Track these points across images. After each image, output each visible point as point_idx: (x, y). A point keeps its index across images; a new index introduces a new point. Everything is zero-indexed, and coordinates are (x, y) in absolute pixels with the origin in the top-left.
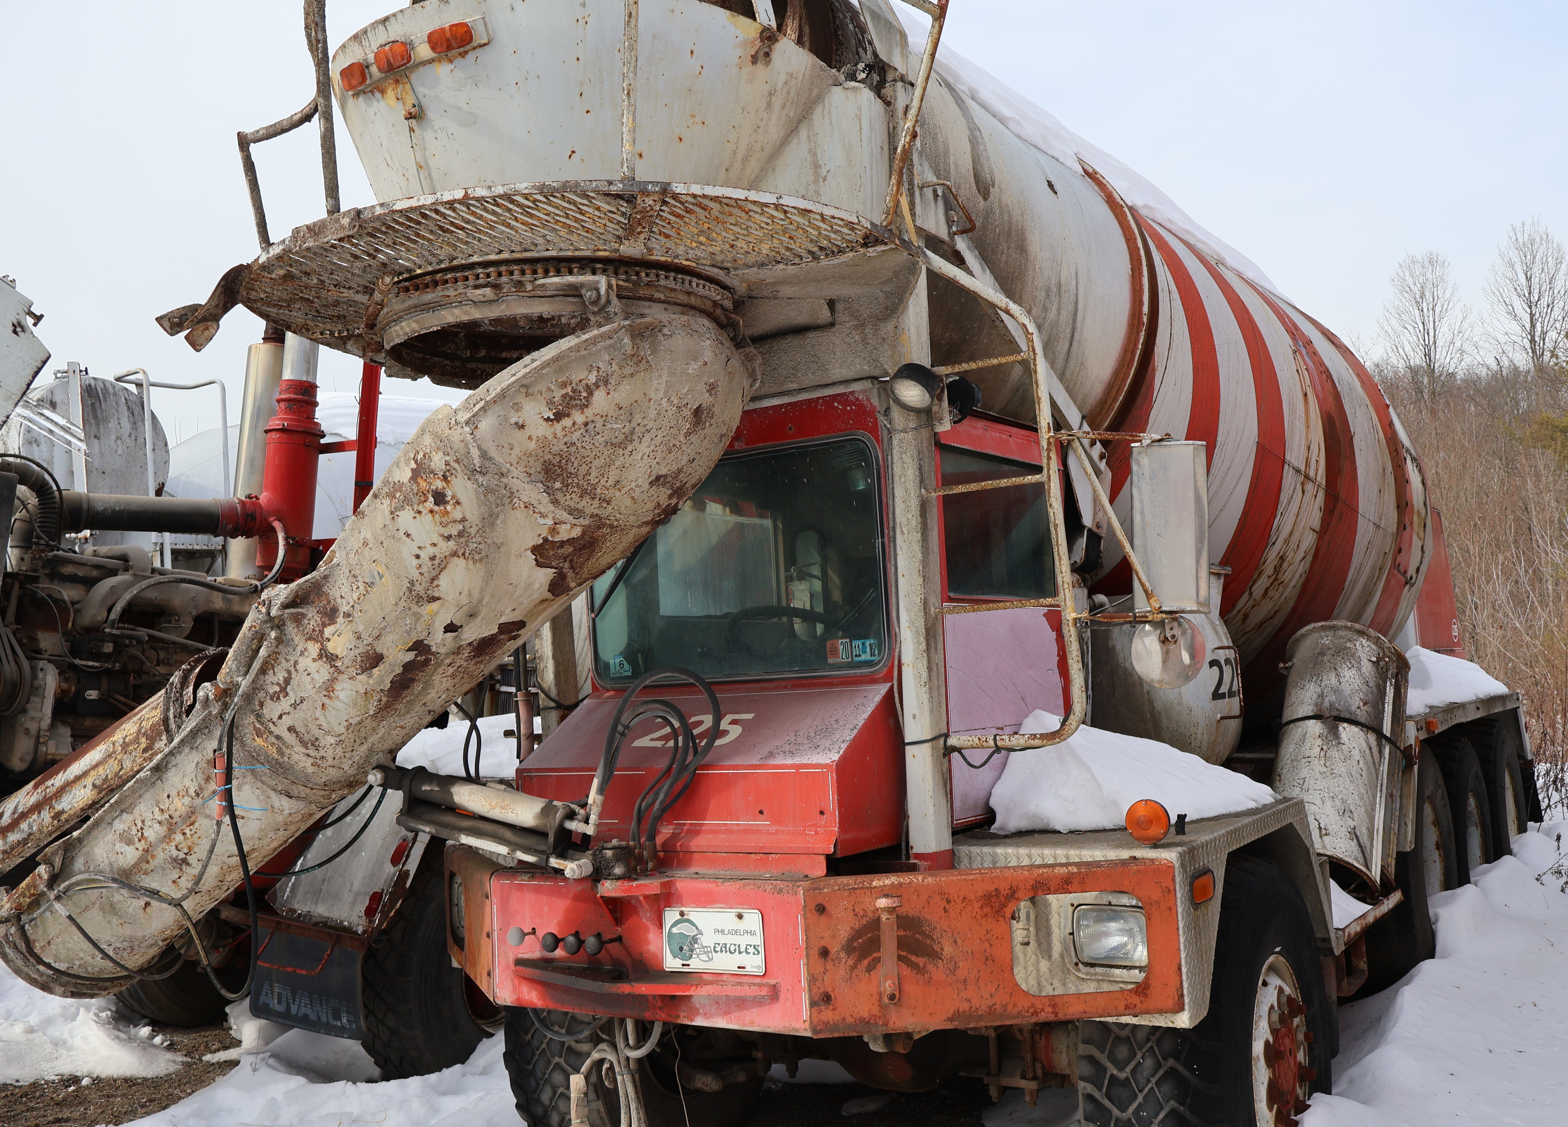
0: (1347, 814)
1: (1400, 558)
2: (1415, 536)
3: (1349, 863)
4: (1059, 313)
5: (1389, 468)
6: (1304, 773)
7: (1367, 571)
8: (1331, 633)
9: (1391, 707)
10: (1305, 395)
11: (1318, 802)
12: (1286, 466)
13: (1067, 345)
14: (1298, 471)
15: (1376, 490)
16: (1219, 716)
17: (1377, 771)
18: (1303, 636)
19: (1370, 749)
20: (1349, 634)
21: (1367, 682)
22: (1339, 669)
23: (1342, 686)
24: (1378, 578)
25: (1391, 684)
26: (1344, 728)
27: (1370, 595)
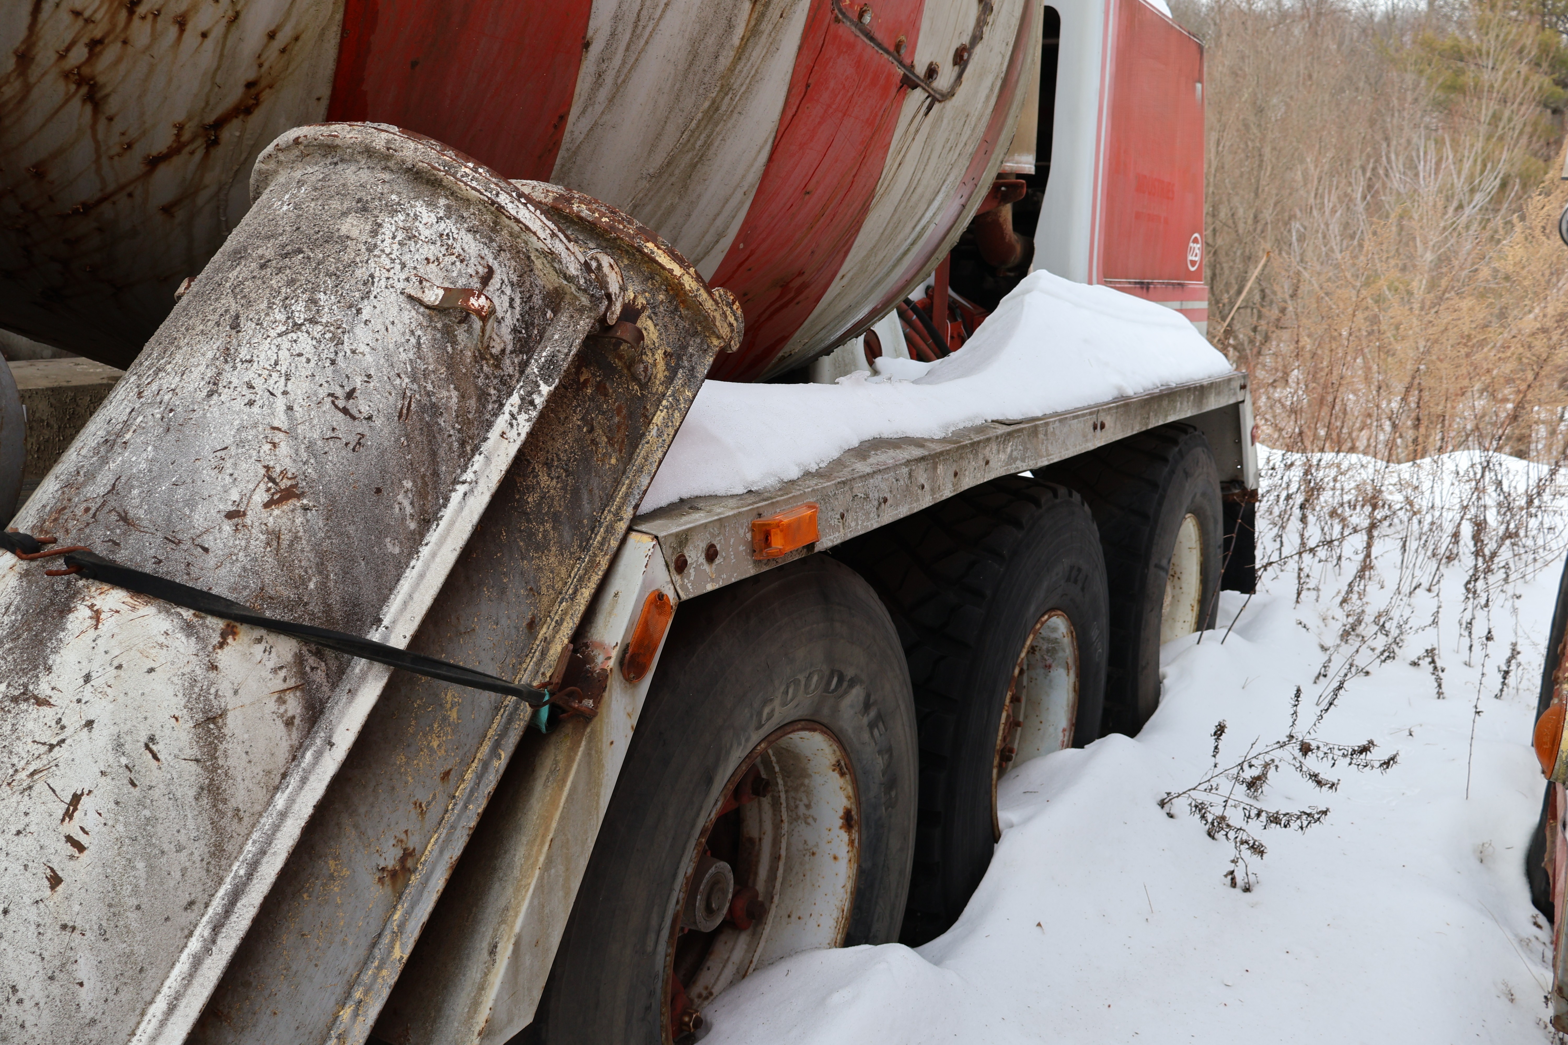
8: (318, 172)
20: (374, 182)
21: (350, 395)
22: (248, 327)
23: (214, 411)
24: (753, 32)
25: (527, 403)
26: (97, 616)
27: (726, 89)
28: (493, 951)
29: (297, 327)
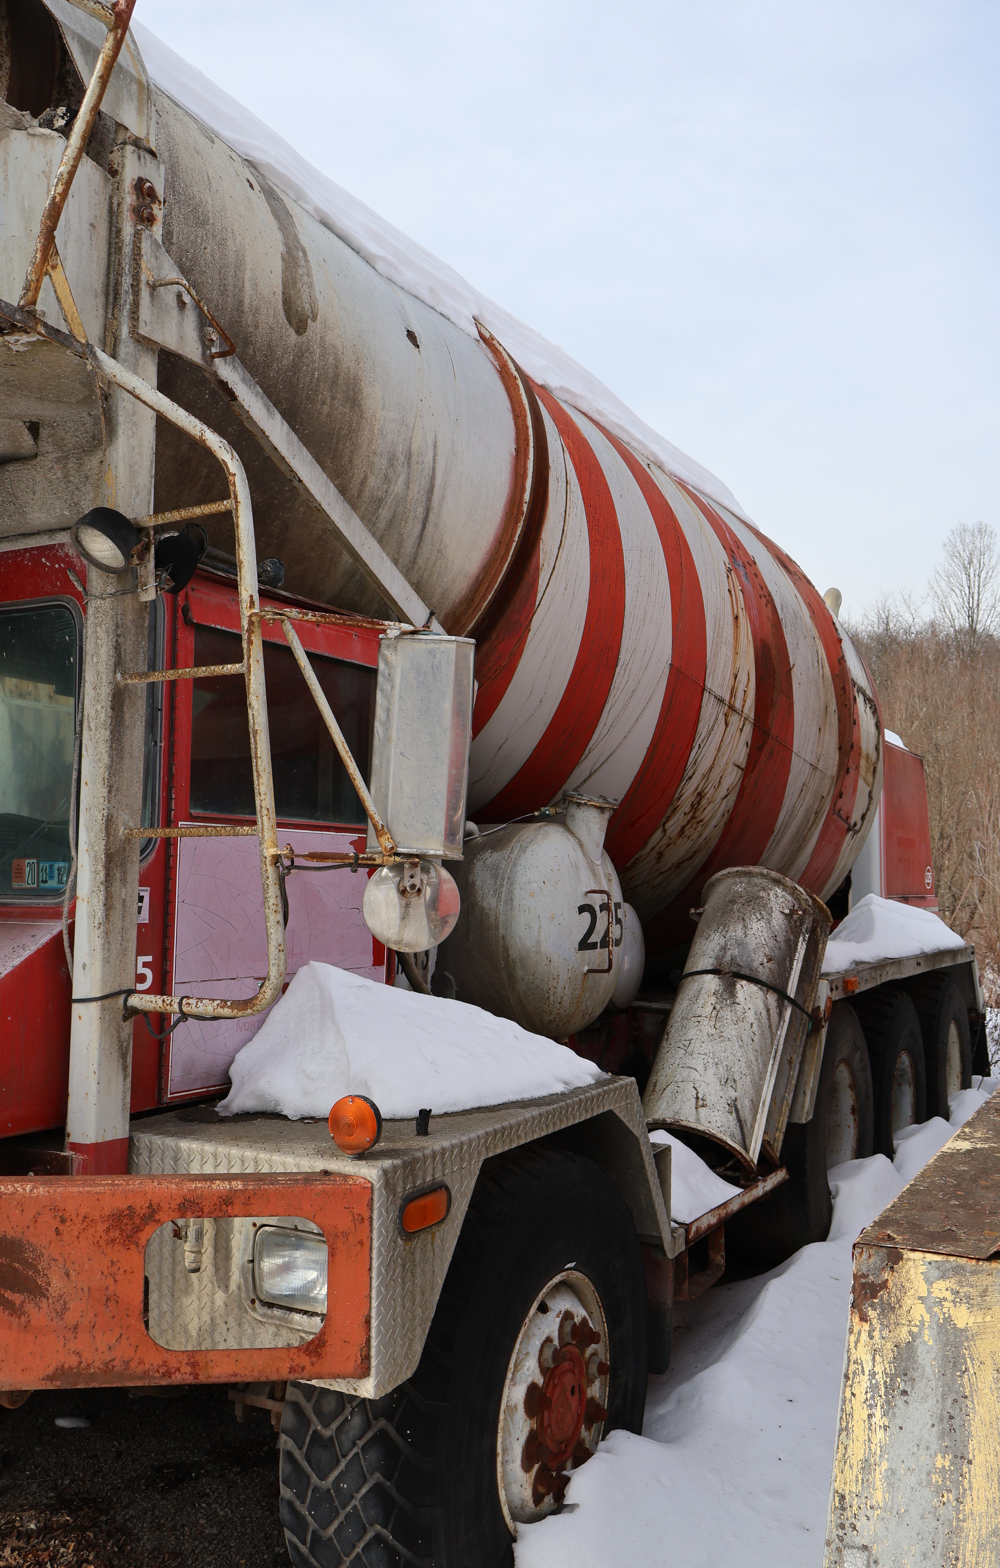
0: (730, 1083)
1: (839, 804)
2: (861, 782)
3: (722, 1141)
4: (408, 488)
5: (833, 706)
6: (692, 1034)
7: (800, 814)
8: (745, 880)
9: (800, 965)
10: (736, 618)
11: (700, 1068)
12: (706, 694)
13: (418, 527)
14: (721, 701)
15: (815, 728)
16: (586, 968)
17: (773, 1035)
18: (718, 880)
19: (768, 1010)
20: (764, 882)
21: (776, 936)
22: (747, 920)
23: (748, 940)
24: (814, 822)
25: (804, 940)
26: (742, 986)
27: (804, 840)
28: (805, 1093)
29: (759, 920)
